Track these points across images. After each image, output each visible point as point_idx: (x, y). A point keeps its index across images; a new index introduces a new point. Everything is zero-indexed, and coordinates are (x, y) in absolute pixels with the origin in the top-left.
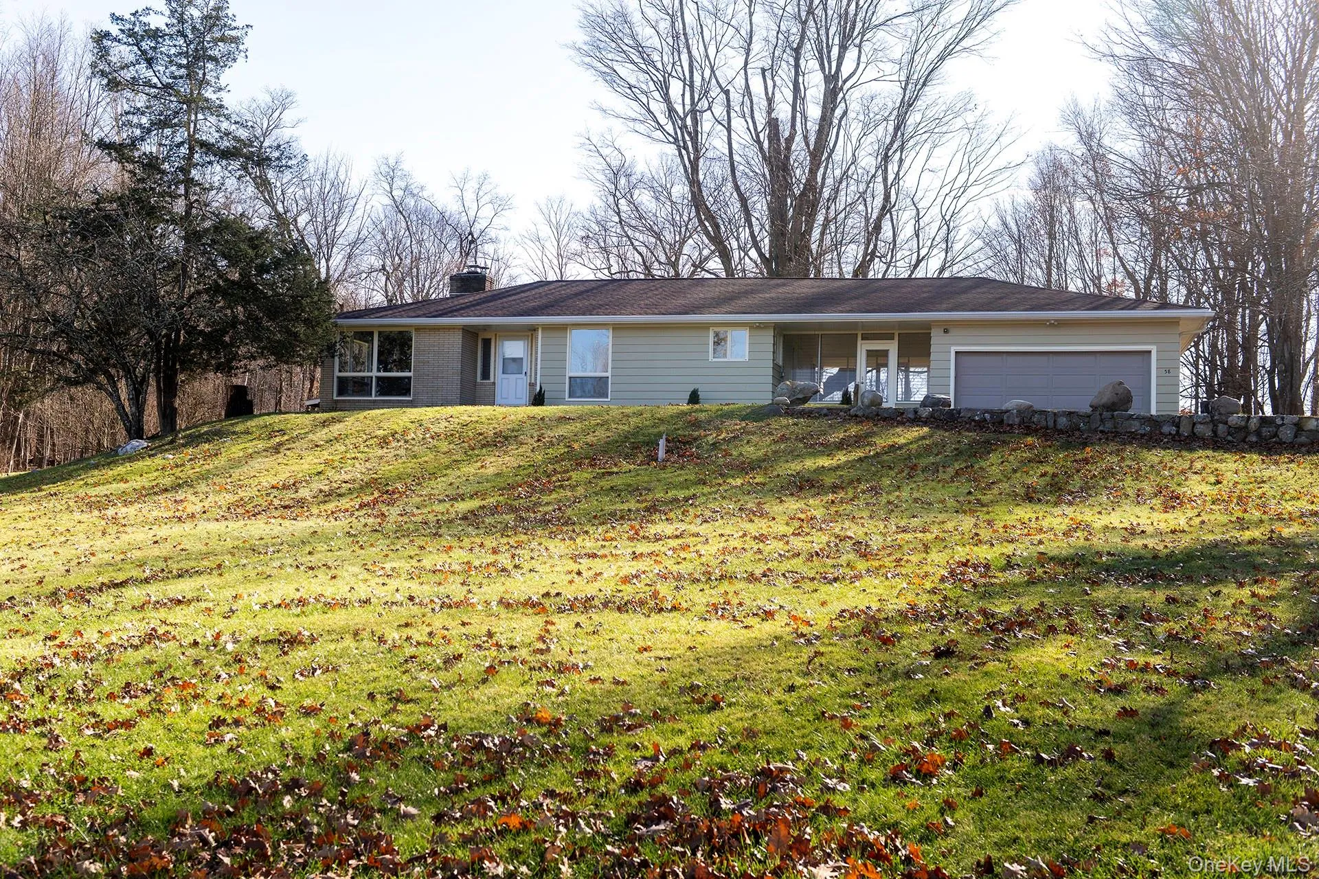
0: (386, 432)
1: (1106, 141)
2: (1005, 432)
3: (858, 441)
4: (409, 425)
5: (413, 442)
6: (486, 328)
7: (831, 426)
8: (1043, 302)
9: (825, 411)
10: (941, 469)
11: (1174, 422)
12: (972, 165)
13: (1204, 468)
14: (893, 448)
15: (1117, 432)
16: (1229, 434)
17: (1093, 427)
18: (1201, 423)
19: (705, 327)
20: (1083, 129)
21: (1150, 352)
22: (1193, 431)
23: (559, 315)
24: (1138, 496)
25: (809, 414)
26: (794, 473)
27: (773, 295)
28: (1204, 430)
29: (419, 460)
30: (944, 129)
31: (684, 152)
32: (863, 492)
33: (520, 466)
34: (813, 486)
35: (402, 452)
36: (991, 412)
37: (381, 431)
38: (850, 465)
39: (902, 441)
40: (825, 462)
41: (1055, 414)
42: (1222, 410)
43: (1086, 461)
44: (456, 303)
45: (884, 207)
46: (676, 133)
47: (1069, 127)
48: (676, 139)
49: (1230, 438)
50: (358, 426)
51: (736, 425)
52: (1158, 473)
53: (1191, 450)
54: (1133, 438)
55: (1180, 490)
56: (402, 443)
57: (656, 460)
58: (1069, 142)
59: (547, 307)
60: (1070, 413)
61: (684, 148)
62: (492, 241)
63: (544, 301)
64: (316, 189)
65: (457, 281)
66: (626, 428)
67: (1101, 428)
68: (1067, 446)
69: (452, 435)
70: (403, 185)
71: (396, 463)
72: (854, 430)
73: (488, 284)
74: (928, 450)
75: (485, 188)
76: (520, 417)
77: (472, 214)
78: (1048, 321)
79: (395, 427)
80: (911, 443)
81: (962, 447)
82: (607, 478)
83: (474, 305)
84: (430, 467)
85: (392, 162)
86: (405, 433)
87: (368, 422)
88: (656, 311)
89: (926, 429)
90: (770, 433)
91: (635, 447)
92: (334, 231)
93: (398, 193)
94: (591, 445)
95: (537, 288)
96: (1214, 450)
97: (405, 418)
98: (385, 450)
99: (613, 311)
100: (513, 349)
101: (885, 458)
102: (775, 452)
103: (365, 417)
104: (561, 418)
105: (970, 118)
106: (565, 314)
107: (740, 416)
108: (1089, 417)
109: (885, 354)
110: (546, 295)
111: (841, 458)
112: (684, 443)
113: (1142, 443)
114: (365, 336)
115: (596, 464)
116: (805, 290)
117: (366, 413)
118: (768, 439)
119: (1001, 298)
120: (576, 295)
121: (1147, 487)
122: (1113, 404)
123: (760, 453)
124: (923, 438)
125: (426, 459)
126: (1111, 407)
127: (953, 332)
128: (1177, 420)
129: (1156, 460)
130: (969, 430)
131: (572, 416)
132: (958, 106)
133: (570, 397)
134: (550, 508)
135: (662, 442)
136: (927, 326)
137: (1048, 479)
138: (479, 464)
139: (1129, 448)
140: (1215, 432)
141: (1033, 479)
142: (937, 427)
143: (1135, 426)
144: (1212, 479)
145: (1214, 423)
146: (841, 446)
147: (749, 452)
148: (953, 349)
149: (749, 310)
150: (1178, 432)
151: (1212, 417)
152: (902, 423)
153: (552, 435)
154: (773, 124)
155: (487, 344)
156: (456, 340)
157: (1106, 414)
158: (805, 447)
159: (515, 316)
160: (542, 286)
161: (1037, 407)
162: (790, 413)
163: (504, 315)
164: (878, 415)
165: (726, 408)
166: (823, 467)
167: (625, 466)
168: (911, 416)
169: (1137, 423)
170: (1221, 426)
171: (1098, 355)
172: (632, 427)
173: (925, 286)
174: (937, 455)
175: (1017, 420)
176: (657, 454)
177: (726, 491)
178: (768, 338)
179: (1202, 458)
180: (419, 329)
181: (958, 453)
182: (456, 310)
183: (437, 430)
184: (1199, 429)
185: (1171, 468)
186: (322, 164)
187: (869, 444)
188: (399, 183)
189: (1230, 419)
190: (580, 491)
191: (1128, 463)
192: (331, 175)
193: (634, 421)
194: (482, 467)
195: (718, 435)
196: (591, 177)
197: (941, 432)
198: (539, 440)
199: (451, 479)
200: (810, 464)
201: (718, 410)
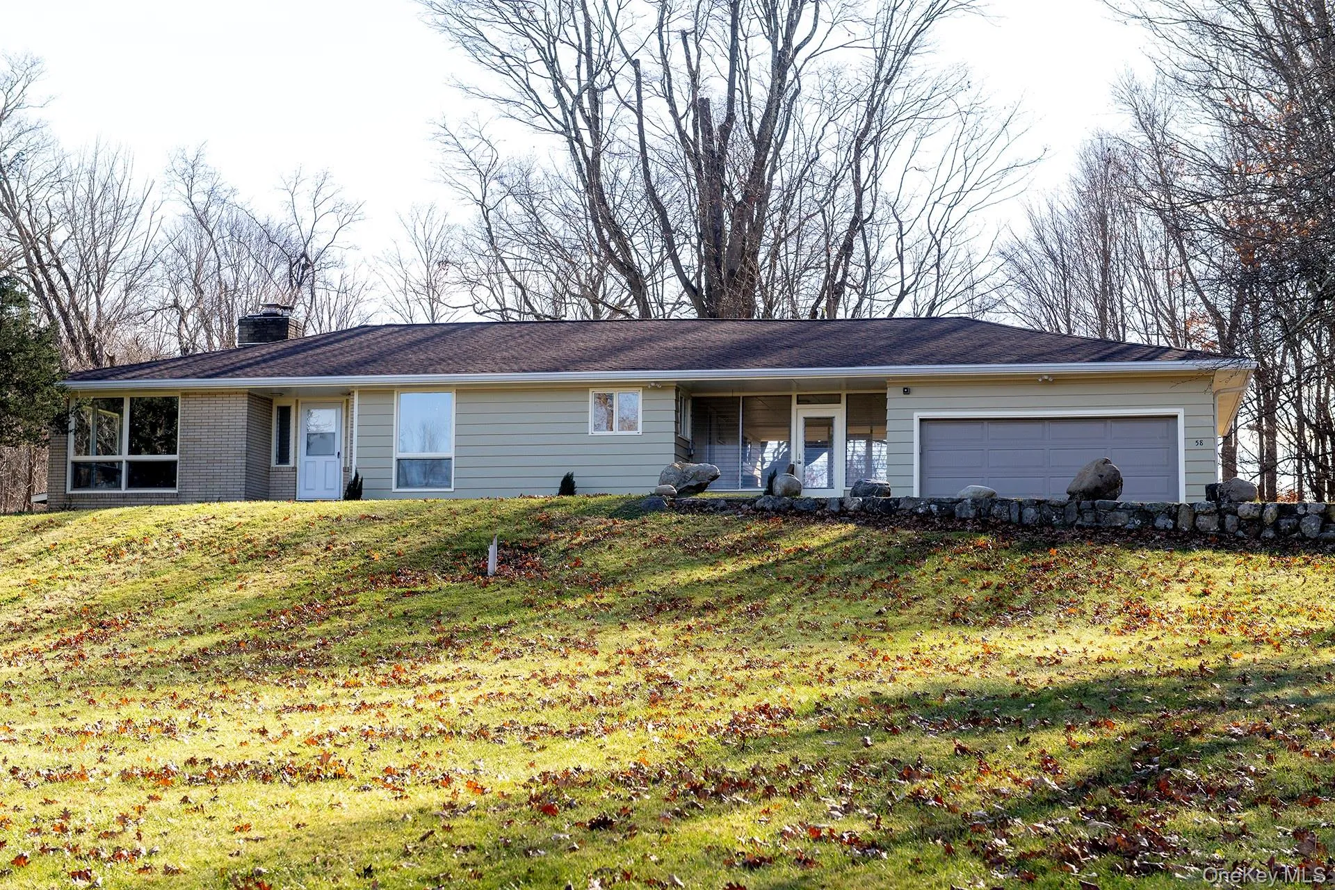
0: (118, 541)
1: (1172, 127)
2: (954, 530)
3: (759, 544)
4: (153, 530)
5: (154, 554)
6: (282, 392)
7: (726, 524)
8: (1036, 351)
9: (723, 503)
10: (853, 582)
11: (1170, 513)
12: (970, 163)
13: (1193, 575)
14: (801, 553)
15: (1099, 527)
16: (1240, 528)
17: (1069, 520)
18: (1203, 514)
19: (583, 388)
20: (1142, 109)
21: (1176, 417)
22: (1194, 525)
23: (381, 373)
24: (1097, 613)
25: (702, 507)
26: (658, 590)
27: (679, 343)
28: (1208, 523)
29: (157, 579)
30: (935, 113)
31: (576, 145)
32: (739, 614)
33: (293, 586)
34: (676, 607)
35: (136, 568)
36: (939, 503)
37: (113, 539)
38: (737, 578)
39: (815, 543)
40: (704, 573)
41: (1020, 504)
42: (1234, 497)
43: (1046, 567)
44: (242, 357)
45: (854, 221)
46: (566, 120)
47: (1125, 107)
48: (566, 127)
49: (1241, 533)
50: (83, 532)
51: (599, 524)
52: (1133, 583)
53: (1186, 549)
54: (1117, 535)
55: (1151, 604)
56: (138, 555)
57: (484, 574)
58: (1123, 126)
59: (366, 363)
60: (1039, 502)
61: (577, 140)
62: (335, 264)
63: (364, 354)
64: (81, 193)
65: (248, 326)
66: (450, 530)
67: (1079, 522)
68: (1029, 547)
69: (210, 543)
70: (208, 187)
71: (123, 584)
72: (756, 528)
73: (291, 331)
74: (846, 556)
75: (326, 191)
76: (307, 517)
77: (306, 228)
78: (1041, 376)
79: (133, 533)
80: (827, 546)
81: (892, 550)
82: (406, 600)
83: (265, 361)
84: (169, 590)
85: (191, 156)
86: (145, 540)
87: (97, 526)
88: (516, 367)
89: (851, 527)
90: (644, 535)
91: (459, 556)
92: (108, 252)
93: (200, 199)
94: (399, 555)
95: (358, 335)
96: (1216, 549)
97: (150, 521)
98: (113, 565)
99: (456, 367)
100: (324, 420)
101: (787, 566)
102: (641, 561)
103: (95, 520)
104: (364, 517)
105: (963, 100)
106: (390, 372)
107: (607, 511)
108: (1063, 506)
109: (828, 423)
110: (368, 346)
111: (729, 567)
112: (526, 550)
113: (1128, 542)
114: (114, 404)
115: (399, 581)
116: (724, 336)
117: (96, 514)
118: (638, 543)
119: (982, 346)
120: (411, 345)
121: (1114, 601)
122: (1097, 489)
123: (621, 563)
124: (845, 539)
125: (167, 577)
126: (1094, 493)
127: (917, 392)
128: (1174, 510)
129: (1138, 563)
130: (907, 527)
131: (380, 514)
132: (951, 81)
133: (398, 486)
134: (311, 643)
135: (492, 549)
136: (882, 384)
137: (989, 592)
138: (238, 583)
139: (1108, 548)
140: (1222, 525)
141: (973, 594)
142: (867, 524)
143: (1122, 519)
144: (1198, 589)
145: (1221, 513)
146: (732, 552)
147: (609, 560)
148: (917, 415)
149: (641, 366)
150: (1175, 525)
151: (1218, 506)
152: (822, 519)
153: (347, 541)
154: (701, 107)
155: (285, 413)
156: (239, 411)
157: (1085, 503)
158: (685, 554)
159: (320, 374)
160: (365, 333)
161: (1000, 495)
162: (676, 507)
163: (306, 374)
164: (792, 507)
165: (591, 501)
166: (699, 581)
167: (439, 582)
168: (836, 509)
169: (1124, 515)
170: (1229, 517)
171: (1109, 421)
172: (458, 528)
173: (886, 330)
174: (855, 561)
175: (972, 513)
176: (486, 565)
177: (555, 616)
178: (668, 402)
179: (1198, 562)
180: (187, 393)
181: (886, 557)
182: (240, 368)
183: (190, 536)
184: (1203, 521)
185: (1153, 574)
186: (89, 159)
187: (771, 548)
188: (201, 185)
189: (1240, 508)
190: (363, 618)
191: (1100, 569)
192: (101, 174)
193: (463, 521)
194: (241, 587)
195: (572, 539)
196: (449, 179)
197: (868, 531)
198: (327, 549)
199: (191, 605)
200: (683, 576)
201: (580, 504)
